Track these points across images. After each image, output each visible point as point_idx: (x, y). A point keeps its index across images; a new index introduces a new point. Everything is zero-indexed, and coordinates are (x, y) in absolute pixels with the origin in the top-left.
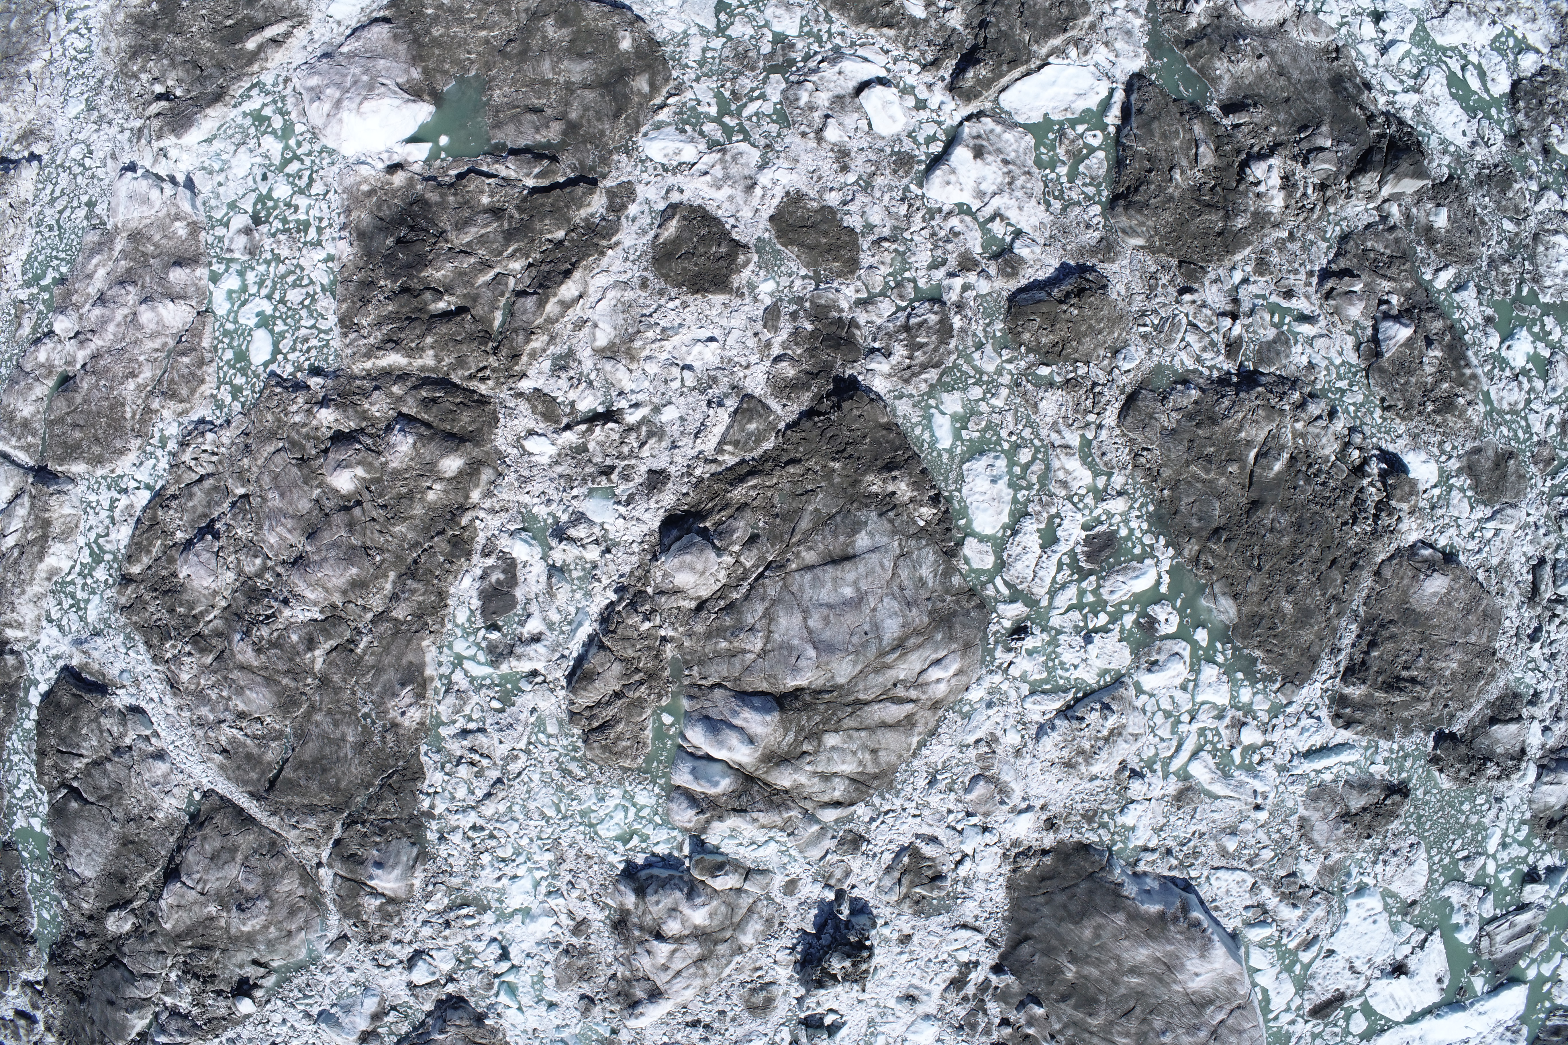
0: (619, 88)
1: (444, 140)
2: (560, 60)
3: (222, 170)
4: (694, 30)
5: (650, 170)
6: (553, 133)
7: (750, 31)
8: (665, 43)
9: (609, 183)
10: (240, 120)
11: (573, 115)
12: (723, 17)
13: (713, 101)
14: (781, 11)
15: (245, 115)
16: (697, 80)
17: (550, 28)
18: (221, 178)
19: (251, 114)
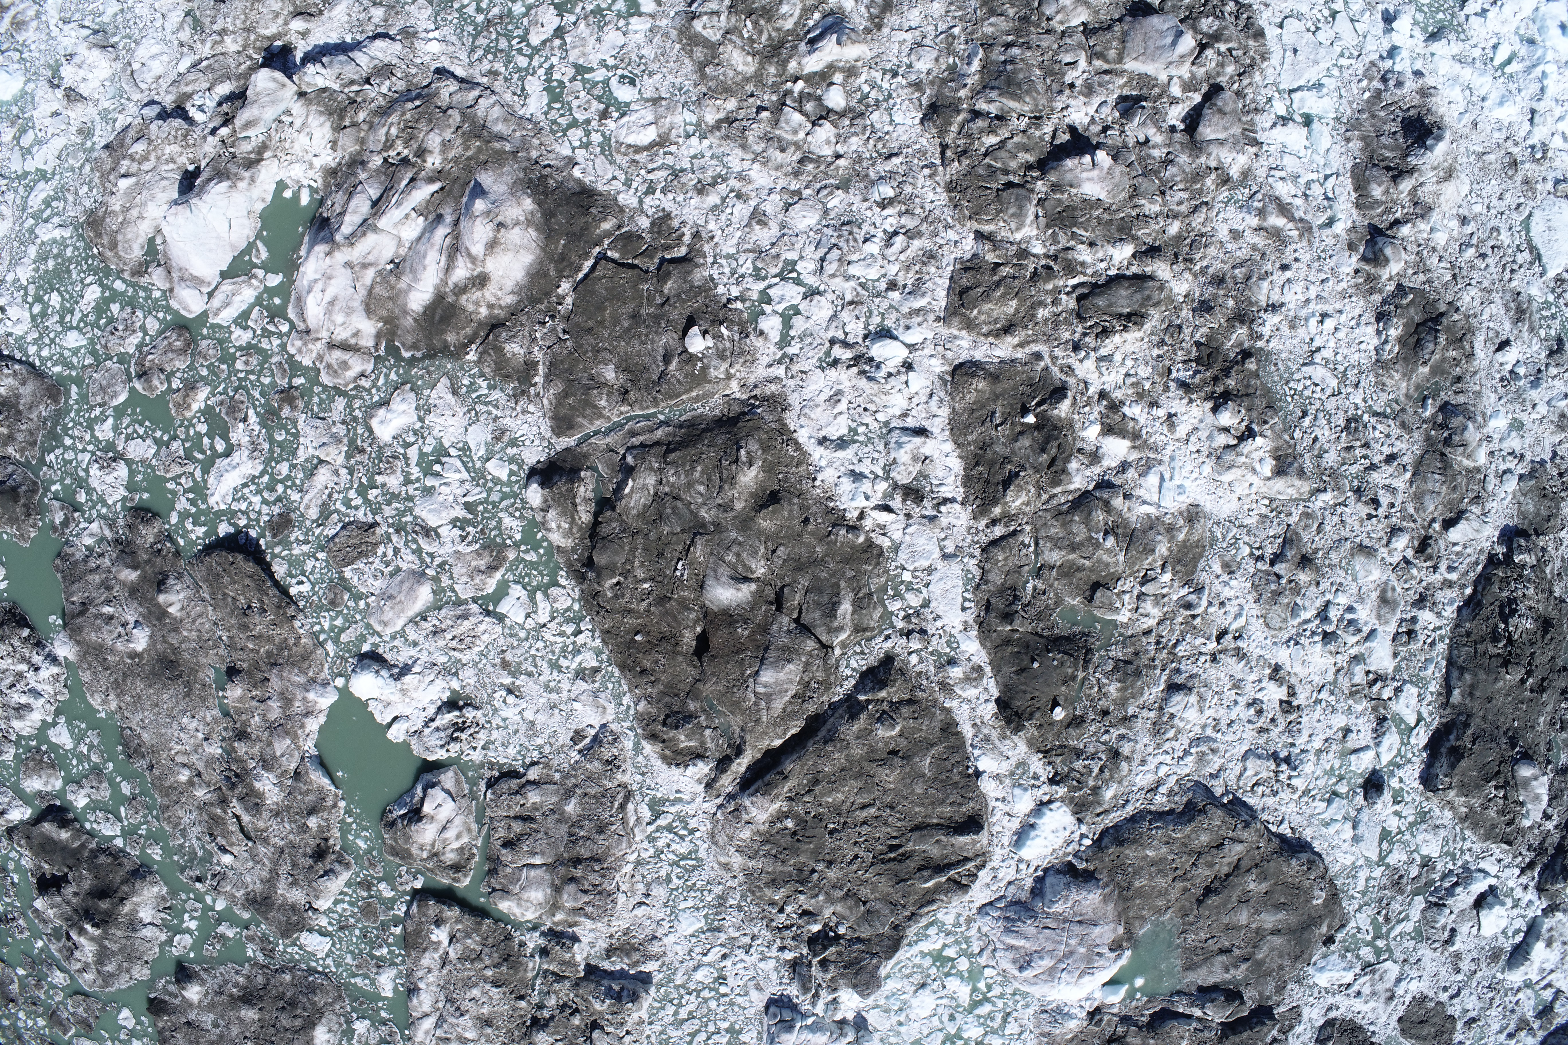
0: (1306, 935)
1: (1139, 982)
2: (1258, 912)
3: (901, 1010)
4: (1361, 862)
5: (1316, 995)
6: (1240, 973)
7: (1404, 858)
8: (1337, 876)
9: (1281, 1009)
10: (917, 960)
11: (1260, 956)
12: (1385, 845)
13: (1370, 929)
14: (1429, 837)
15: (924, 955)
16: (1359, 909)
17: (1253, 884)
18: (902, 1018)
19: (929, 954)
